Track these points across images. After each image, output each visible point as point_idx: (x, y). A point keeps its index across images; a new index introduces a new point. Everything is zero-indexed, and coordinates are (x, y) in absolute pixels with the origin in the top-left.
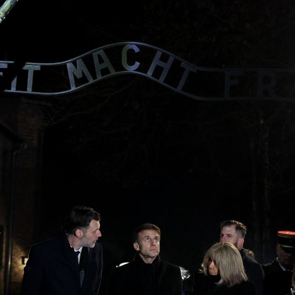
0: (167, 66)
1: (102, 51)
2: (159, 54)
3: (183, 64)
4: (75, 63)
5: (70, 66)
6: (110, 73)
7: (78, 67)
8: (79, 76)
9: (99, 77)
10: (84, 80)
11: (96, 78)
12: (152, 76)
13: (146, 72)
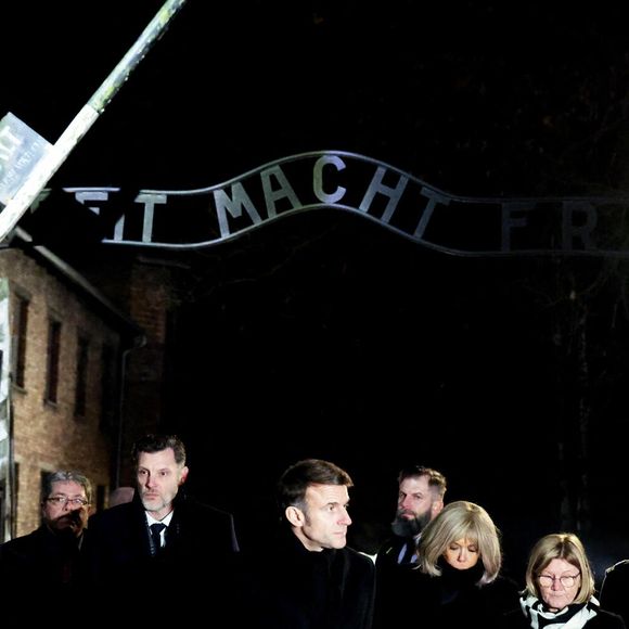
0: (395, 195)
1: (277, 168)
2: (381, 172)
3: (426, 191)
4: (228, 190)
5: (219, 195)
6: (291, 207)
7: (234, 198)
8: (236, 214)
9: (273, 216)
10: (245, 219)
11: (267, 217)
12: (369, 212)
13: (357, 206)
